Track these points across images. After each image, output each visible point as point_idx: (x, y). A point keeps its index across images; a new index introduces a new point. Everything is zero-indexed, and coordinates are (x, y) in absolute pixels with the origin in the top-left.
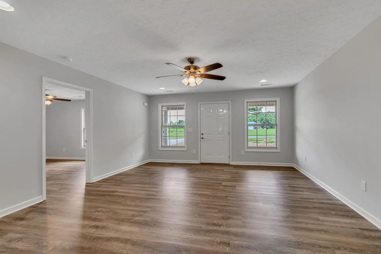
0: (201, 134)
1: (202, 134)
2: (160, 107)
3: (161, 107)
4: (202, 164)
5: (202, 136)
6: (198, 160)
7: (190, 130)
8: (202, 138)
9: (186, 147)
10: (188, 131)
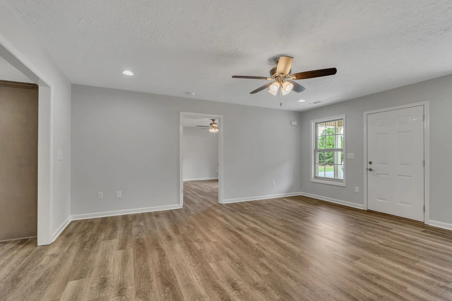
0: (368, 163)
1: (371, 163)
2: (313, 124)
3: (315, 124)
4: (369, 212)
5: (370, 166)
6: (363, 205)
7: (351, 155)
8: (370, 170)
9: (344, 181)
10: (348, 158)
